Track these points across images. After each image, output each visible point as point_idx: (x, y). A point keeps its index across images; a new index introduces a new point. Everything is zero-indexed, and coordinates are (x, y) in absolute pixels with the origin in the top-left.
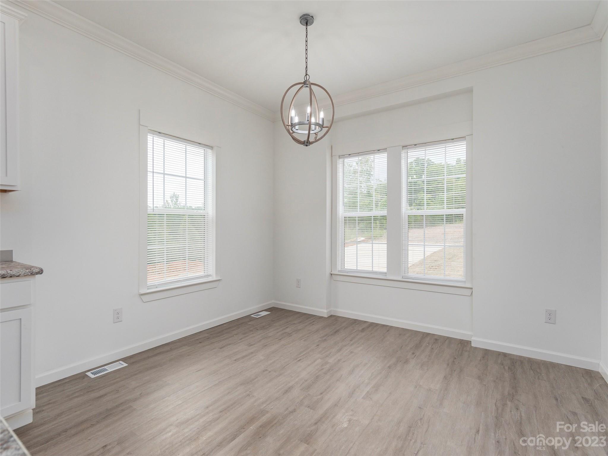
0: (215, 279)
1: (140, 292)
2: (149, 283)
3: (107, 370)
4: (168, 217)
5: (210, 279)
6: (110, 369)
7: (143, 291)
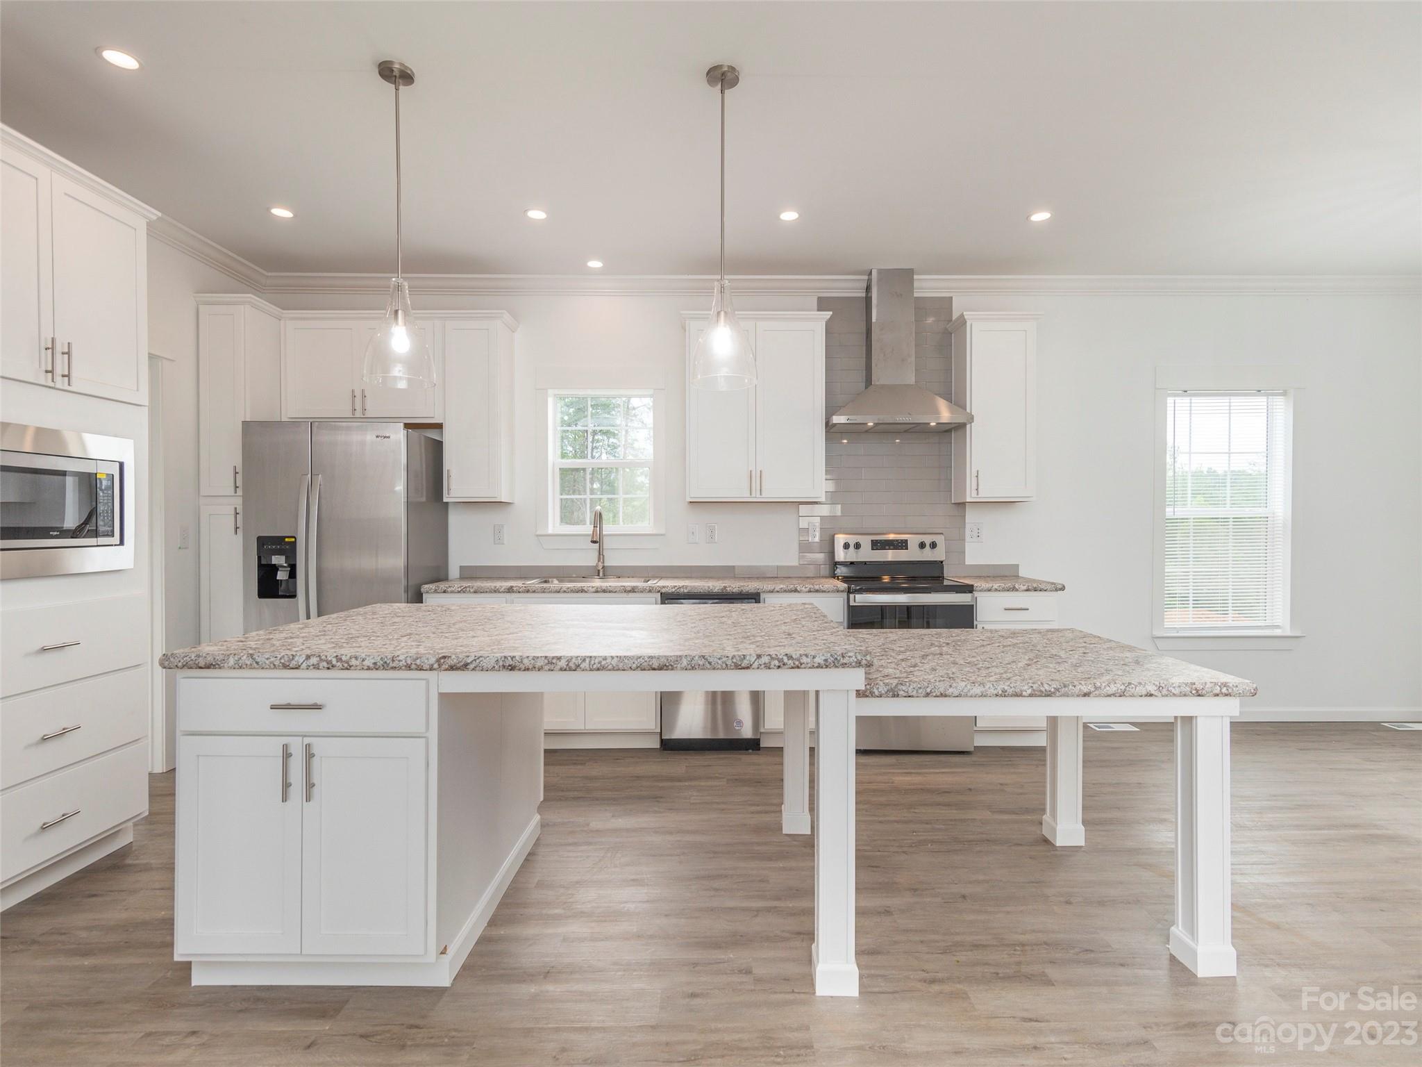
0: (1288, 633)
1: (1154, 633)
2: (1167, 625)
3: (1113, 728)
4: (1196, 522)
5: (1278, 632)
6: (1117, 728)
7: (1157, 633)
